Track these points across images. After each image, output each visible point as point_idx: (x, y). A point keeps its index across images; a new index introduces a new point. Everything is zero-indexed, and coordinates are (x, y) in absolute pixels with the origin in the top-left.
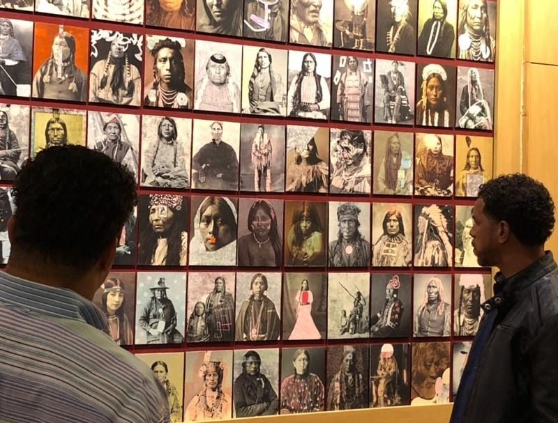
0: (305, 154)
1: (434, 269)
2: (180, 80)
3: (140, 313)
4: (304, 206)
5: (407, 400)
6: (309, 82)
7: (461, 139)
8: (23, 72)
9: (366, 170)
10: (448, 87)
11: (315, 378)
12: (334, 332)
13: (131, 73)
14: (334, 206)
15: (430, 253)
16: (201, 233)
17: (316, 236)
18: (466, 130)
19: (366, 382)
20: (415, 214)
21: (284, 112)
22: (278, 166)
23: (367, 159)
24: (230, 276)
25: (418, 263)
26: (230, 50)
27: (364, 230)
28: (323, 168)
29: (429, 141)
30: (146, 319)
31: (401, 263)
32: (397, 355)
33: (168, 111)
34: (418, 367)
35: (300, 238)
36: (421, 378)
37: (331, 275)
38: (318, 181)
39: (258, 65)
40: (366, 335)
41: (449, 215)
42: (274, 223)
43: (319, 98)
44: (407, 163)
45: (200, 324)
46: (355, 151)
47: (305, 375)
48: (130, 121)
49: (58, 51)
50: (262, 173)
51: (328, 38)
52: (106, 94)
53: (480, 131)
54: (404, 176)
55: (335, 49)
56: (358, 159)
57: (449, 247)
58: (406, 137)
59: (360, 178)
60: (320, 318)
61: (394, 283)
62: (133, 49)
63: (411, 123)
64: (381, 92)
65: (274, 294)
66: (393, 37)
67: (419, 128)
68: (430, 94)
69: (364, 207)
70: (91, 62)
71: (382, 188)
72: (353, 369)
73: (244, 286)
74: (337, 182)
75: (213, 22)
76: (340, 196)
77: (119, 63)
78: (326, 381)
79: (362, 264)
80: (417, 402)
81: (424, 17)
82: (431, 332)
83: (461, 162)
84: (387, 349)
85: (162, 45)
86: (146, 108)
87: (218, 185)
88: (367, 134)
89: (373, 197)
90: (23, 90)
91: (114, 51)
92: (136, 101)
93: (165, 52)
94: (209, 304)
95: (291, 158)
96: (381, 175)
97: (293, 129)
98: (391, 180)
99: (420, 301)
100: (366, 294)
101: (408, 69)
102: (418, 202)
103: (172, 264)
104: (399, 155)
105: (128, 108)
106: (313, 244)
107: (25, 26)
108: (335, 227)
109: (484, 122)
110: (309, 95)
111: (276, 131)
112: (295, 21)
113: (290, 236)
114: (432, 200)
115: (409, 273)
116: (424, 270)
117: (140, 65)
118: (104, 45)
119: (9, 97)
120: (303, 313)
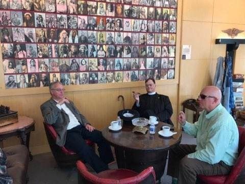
0: (142, 38)
1: (165, 57)
2: (121, 26)
3: (116, 65)
4: (142, 47)
6: (143, 25)
7: (170, 35)
8: (95, 25)
9: (153, 41)
10: (168, 25)
11: (144, 75)
13: (113, 25)
14: (148, 47)
15: (164, 54)
16: (125, 51)
17: (145, 52)
18: (171, 33)
19: (153, 76)
21: (139, 31)
22: (137, 39)
23: (153, 39)
24: (130, 59)
25: (162, 56)
26: (129, 20)
27: (153, 51)
28: (146, 40)
29: (164, 35)
32: (158, 72)
33: (119, 31)
34: (162, 73)
35: (142, 53)
36: (162, 75)
38: (145, 43)
39: (134, 23)
40: (153, 68)
42: (137, 50)
43: (145, 28)
44: (160, 39)
45: (125, 67)
47: (143, 75)
48: (113, 33)
49: (101, 22)
50: (135, 42)
52: (109, 29)
53: (173, 33)
54: (160, 41)
55: (148, 19)
56: (152, 38)
57: (168, 53)
58: (160, 35)
59: (152, 42)
60: (145, 66)
61: (158, 60)
62: (113, 21)
63: (161, 32)
65: (137, 62)
66: (158, 17)
67: (162, 33)
68: (164, 27)
69: (153, 47)
70: (106, 23)
71: (156, 43)
72: (151, 74)
73: (132, 61)
74: (148, 43)
75: (127, 16)
76: (149, 45)
77: (111, 23)
78: (146, 76)
80: (161, 79)
81: (164, 13)
82: (164, 68)
83: (170, 38)
84: (156, 71)
85: (118, 20)
86: (115, 31)
87: (128, 44)
88: (153, 34)
89: (154, 45)
90: (96, 29)
91: (110, 21)
92: (114, 30)
93: (118, 21)
94: (127, 64)
95: (140, 38)
96: (156, 41)
97: (140, 33)
99: (162, 63)
100: (153, 62)
101: (161, 22)
103: (120, 57)
104: (159, 37)
105: (112, 31)
106: (144, 53)
107: (95, 18)
108: (148, 50)
110: (143, 28)
111: (137, 34)
112: (141, 14)
113: (140, 52)
114: (165, 45)
115: (161, 58)
116: (163, 57)
117: (114, 24)
118: (108, 20)
119: (94, 30)
120: (142, 65)
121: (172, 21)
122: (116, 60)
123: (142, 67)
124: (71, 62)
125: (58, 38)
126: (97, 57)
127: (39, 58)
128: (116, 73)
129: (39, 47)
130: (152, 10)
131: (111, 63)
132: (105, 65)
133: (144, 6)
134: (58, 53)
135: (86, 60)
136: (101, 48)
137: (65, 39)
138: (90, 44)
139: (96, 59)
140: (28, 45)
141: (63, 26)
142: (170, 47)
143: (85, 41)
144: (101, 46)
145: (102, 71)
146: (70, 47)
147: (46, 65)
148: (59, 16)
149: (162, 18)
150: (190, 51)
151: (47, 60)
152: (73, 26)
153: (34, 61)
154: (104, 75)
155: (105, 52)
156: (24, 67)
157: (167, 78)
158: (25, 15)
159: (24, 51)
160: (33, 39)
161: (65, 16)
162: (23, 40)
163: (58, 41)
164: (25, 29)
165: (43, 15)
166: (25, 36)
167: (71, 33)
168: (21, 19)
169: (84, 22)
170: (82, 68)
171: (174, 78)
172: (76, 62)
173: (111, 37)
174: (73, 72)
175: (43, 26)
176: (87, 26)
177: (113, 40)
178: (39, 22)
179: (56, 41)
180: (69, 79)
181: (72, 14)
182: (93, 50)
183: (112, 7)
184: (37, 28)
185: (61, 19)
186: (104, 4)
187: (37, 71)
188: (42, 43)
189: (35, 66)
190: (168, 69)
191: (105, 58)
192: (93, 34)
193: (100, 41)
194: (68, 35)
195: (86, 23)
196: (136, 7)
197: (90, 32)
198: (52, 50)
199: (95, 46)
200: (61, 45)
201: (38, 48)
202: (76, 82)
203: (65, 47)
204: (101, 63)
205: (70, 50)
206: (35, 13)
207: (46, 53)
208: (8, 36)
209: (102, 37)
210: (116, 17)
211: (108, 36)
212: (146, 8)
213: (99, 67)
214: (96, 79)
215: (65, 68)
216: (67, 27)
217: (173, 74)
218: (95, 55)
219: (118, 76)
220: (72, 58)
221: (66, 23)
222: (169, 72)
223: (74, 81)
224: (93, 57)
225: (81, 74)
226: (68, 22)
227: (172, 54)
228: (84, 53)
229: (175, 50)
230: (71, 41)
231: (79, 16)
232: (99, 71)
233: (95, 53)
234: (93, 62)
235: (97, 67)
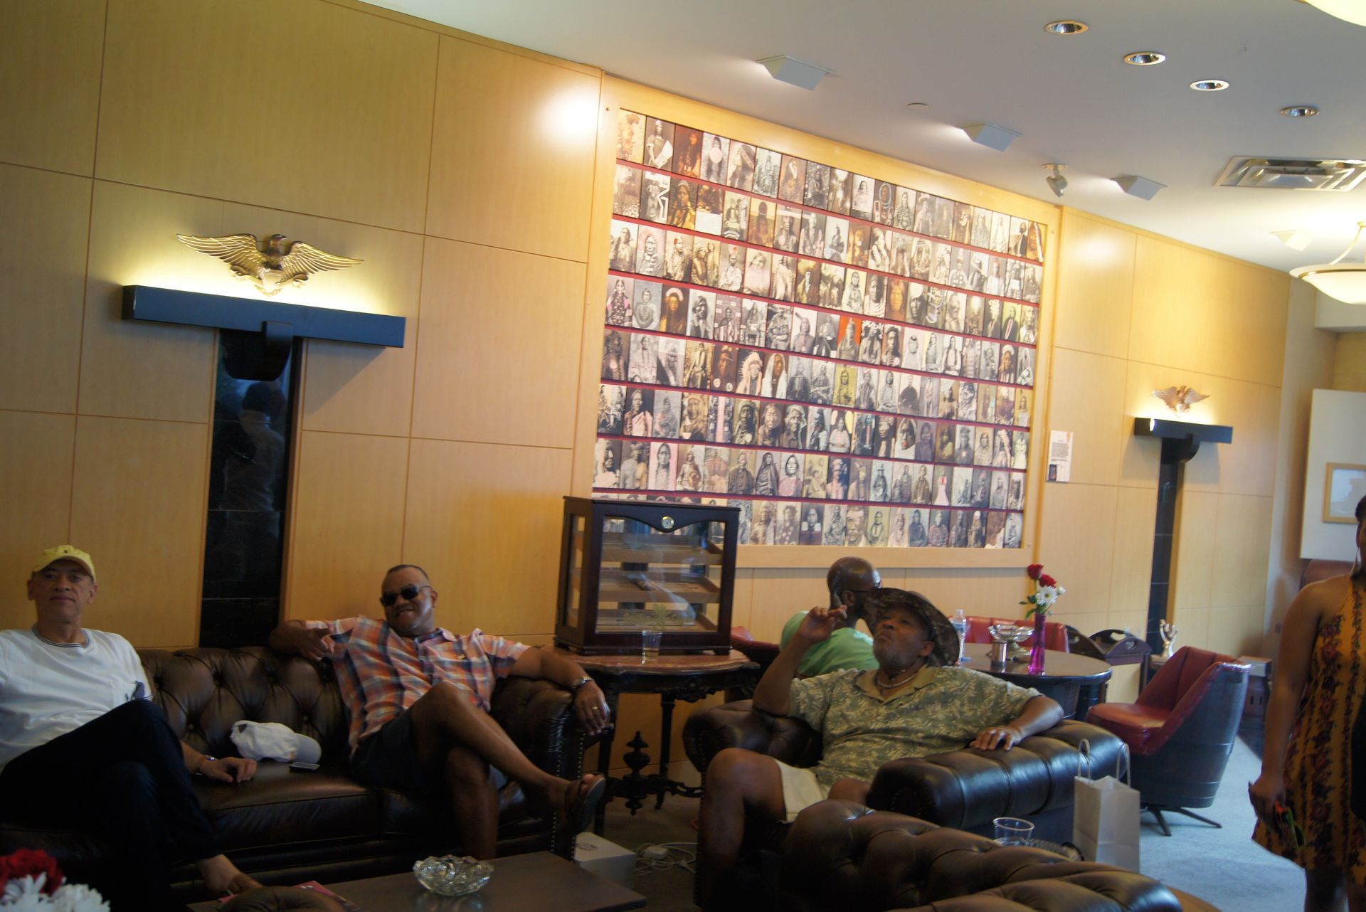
0: (947, 396)
1: (1000, 469)
2: (896, 352)
3: (872, 483)
4: (945, 427)
5: (983, 545)
6: (952, 351)
7: (1018, 390)
8: (833, 344)
9: (974, 407)
10: (1014, 359)
11: (945, 528)
12: (955, 503)
13: (877, 345)
14: (959, 427)
15: (1000, 460)
16: (901, 437)
17: (950, 444)
18: (1020, 386)
19: (967, 532)
20: (995, 434)
21: (940, 370)
22: (935, 402)
23: (975, 400)
25: (995, 465)
26: (919, 333)
27: (971, 442)
28: (955, 404)
29: (1004, 391)
30: (875, 487)
31: (986, 463)
32: (982, 517)
33: (890, 368)
34: (990, 526)
35: (943, 445)
36: (991, 533)
37: (956, 469)
38: (951, 414)
39: (930, 343)
40: (968, 505)
41: (1010, 436)
42: (932, 435)
43: (956, 363)
44: (992, 404)
45: (897, 492)
46: (970, 395)
47: (940, 526)
48: (874, 371)
49: (849, 332)
50: (928, 406)
51: (962, 328)
52: (865, 357)
53: (1027, 386)
54: (991, 411)
55: (965, 334)
56: (971, 399)
57: (1009, 455)
58: (993, 388)
59: (971, 412)
60: (949, 494)
61: (983, 475)
64: (983, 362)
65: (929, 478)
66: (991, 327)
67: (999, 383)
68: (1006, 363)
69: (971, 428)
70: (861, 338)
71: (981, 419)
72: (961, 525)
74: (961, 414)
75: (913, 318)
77: (872, 339)
78: (949, 530)
79: (969, 463)
80: (988, 546)
81: (1005, 317)
82: (998, 507)
83: (1017, 406)
84: (977, 514)
85: (892, 329)
86: (882, 366)
87: (909, 412)
88: (976, 385)
90: (833, 354)
91: (870, 334)
92: (877, 362)
93: (892, 334)
94: (901, 481)
95: (941, 398)
96: (980, 411)
97: (944, 380)
98: (985, 414)
99: (994, 488)
100: (970, 481)
101: (996, 346)
102: (997, 427)
103: (887, 458)
104: (989, 399)
105: (873, 366)
106: (948, 451)
107: (836, 317)
109: (1029, 381)
110: (951, 363)
111: (936, 380)
112: (948, 317)
113: (938, 444)
116: (996, 469)
117: (881, 341)
118: (867, 329)
119: (827, 358)
120: (942, 490)
122: (877, 464)
123: (941, 500)
124: (759, 463)
125: (736, 379)
127: (681, 440)
128: (873, 510)
129: (686, 403)
130: (977, 302)
131: (862, 475)
132: (845, 479)
133: (958, 289)
134: (731, 429)
135: (800, 456)
136: (841, 421)
137: (753, 381)
138: (815, 404)
139: (825, 458)
140: (660, 394)
141: (753, 337)
142: (1016, 433)
143: (802, 395)
144: (842, 414)
145: (836, 501)
146: (762, 410)
147: (696, 468)
148: (748, 304)
149: (999, 337)
150: (1070, 451)
151: (699, 450)
152: (779, 342)
153: (668, 452)
154: (838, 515)
155: (850, 436)
156: (641, 468)
157: (1004, 545)
158: (668, 293)
159: (648, 414)
160: (675, 374)
161: (762, 306)
162: (650, 376)
163: (736, 387)
164: (662, 339)
165: (710, 297)
166: (659, 362)
167: (771, 363)
168: (655, 307)
169: (808, 331)
170: (787, 487)
171: (1020, 544)
172: (772, 463)
173: (868, 386)
174: (762, 497)
175: (706, 332)
176: (814, 344)
177: (872, 395)
178: (699, 318)
179: (729, 387)
180: (749, 524)
181: (779, 301)
182: (821, 425)
183: (880, 286)
184: (690, 337)
185: (752, 313)
186: (863, 275)
187: (671, 488)
188: (695, 390)
189: (667, 466)
190: (1009, 511)
191: (847, 457)
192: (824, 373)
193: (839, 396)
195: (813, 333)
196: (938, 292)
197: (819, 364)
198: (716, 418)
199: (827, 411)
200: (744, 401)
201: (683, 407)
202: (765, 534)
203: (751, 409)
204: (836, 474)
205: (762, 422)
206: (692, 291)
207: (701, 425)
208: (618, 359)
209: (847, 383)
210: (886, 320)
211: (861, 381)
212: (962, 297)
213: (829, 485)
214: (817, 528)
215: (742, 482)
216: (762, 345)
217: (1018, 528)
218: (823, 445)
219: (876, 524)
220: (764, 447)
221: (763, 328)
222: (1009, 524)
223: (759, 528)
224: (818, 452)
225: (781, 505)
226: (767, 325)
227: (1020, 462)
228: (796, 433)
229: (1028, 444)
230: (767, 392)
231: (797, 310)
232: (828, 500)
233: (823, 436)
234: (816, 468)
235: (824, 486)
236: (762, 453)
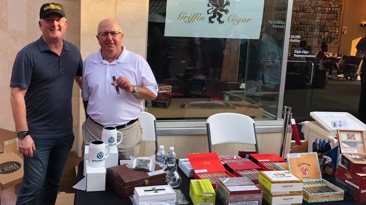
1: (334, 32)
2: (316, 17)
4: (324, 27)
5: (330, 43)
6: (325, 16)
11: (323, 41)
15: (333, 31)
18: (338, 20)
20: (332, 27)
24: (318, 32)
26: (319, 14)
27: (328, 29)
29: (334, 21)
31: (331, 31)
32: (330, 39)
33: (315, 19)
34: (331, 41)
35: (323, 29)
37: (325, 33)
38: (325, 25)
39: (321, 15)
40: (327, 38)
41: (335, 27)
43: (326, 18)
44: (332, 23)
45: (315, 36)
49: (308, 15)
51: (327, 12)
52: (311, 18)
55: (327, 14)
56: (328, 23)
57: (335, 30)
58: (332, 21)
59: (328, 24)
60: (324, 36)
61: (330, 33)
63: (333, 19)
64: (331, 17)
66: (332, 12)
68: (335, 17)
69: (328, 27)
70: (310, 15)
72: (326, 40)
77: (312, 16)
79: (328, 31)
80: (331, 43)
81: (335, 10)
82: (333, 38)
83: (337, 23)
86: (313, 19)
88: (329, 21)
89: (329, 26)
90: (306, 18)
94: (316, 34)
95: (323, 23)
97: (324, 20)
98: (331, 24)
99: (332, 35)
100: (328, 34)
101: (333, 15)
102: (333, 26)
103: (314, 31)
106: (324, 30)
107: (306, 13)
108: (326, 28)
109: (339, 19)
111: (322, 20)
112: (325, 11)
114: (334, 26)
115: (332, 32)
116: (333, 32)
119: (305, 18)
120: (323, 36)
121: (338, 14)
122: (312, 32)
123: (323, 37)
124: (294, 32)
126: (304, 31)
128: (311, 38)
130: (330, 9)
131: (310, 34)
133: (326, 7)
135: (300, 32)
139: (304, 32)
141: (294, 17)
142: (336, 27)
143: (301, 24)
144: (307, 26)
145: (306, 37)
146: (295, 26)
149: (334, 13)
150: (347, 29)
152: (298, 17)
157: (334, 43)
167: (296, 20)
171: (337, 43)
176: (303, 17)
177: (312, 23)
182: (303, 27)
183: (313, 8)
186: (310, 7)
190: (335, 39)
193: (306, 23)
194: (295, 21)
195: (302, 15)
197: (303, 19)
199: (304, 25)
200: (292, 25)
204: (306, 34)
205: (295, 27)
209: (308, 22)
210: (314, 13)
211: (310, 21)
212: (327, 8)
217: (337, 41)
218: (304, 30)
222: (335, 40)
224: (303, 31)
227: (337, 31)
228: (300, 28)
229: (339, 29)
230: (296, 23)
231: (300, 13)
232: (304, 37)
233: (304, 29)
234: (303, 33)
235: (304, 35)
236: (295, 31)
